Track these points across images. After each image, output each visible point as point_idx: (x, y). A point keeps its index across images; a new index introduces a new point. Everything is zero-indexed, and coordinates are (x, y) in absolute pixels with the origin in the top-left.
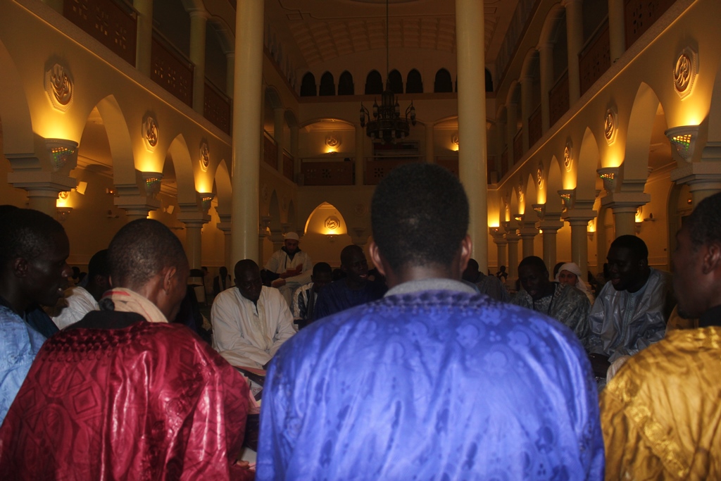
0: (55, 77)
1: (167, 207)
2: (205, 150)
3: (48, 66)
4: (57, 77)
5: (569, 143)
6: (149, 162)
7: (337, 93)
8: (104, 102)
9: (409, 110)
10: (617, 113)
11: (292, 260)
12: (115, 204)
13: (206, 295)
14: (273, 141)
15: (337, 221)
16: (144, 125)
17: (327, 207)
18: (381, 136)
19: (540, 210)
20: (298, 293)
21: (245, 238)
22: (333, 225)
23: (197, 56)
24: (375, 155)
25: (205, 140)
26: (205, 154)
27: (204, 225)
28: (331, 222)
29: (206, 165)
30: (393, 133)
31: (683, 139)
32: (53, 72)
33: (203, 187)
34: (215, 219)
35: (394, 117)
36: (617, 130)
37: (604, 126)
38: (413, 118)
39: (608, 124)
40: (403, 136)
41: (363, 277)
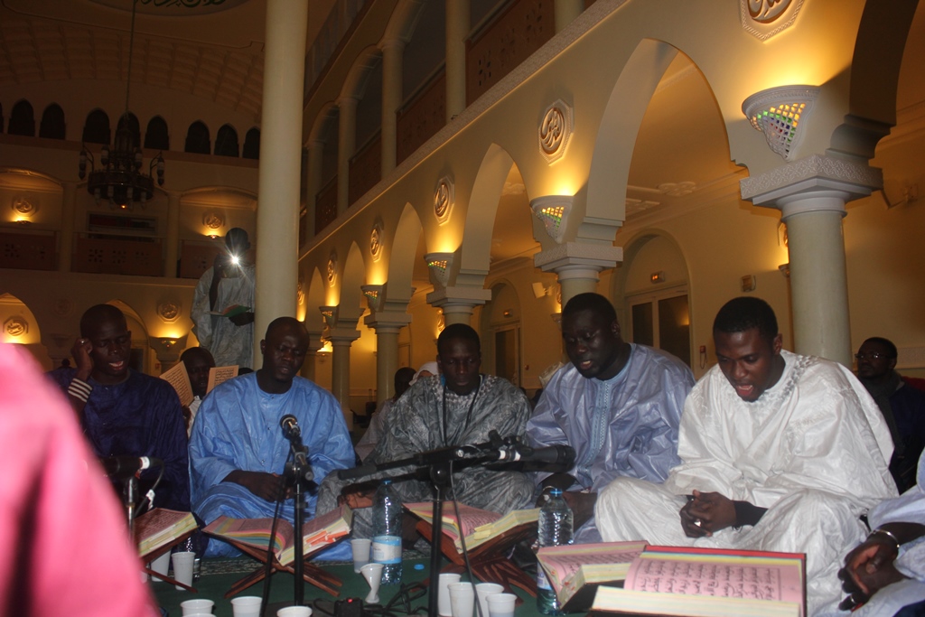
5: (379, 223)
7: (37, 133)
9: (155, 162)
10: (453, 183)
15: (24, 323)
17: (11, 302)
18: (110, 194)
19: (330, 314)
22: (17, 330)
24: (90, 230)
28: (15, 325)
30: (130, 191)
31: (554, 212)
35: (133, 169)
36: (453, 205)
37: (433, 200)
38: (160, 173)
39: (440, 197)
40: (144, 200)
41: (115, 365)
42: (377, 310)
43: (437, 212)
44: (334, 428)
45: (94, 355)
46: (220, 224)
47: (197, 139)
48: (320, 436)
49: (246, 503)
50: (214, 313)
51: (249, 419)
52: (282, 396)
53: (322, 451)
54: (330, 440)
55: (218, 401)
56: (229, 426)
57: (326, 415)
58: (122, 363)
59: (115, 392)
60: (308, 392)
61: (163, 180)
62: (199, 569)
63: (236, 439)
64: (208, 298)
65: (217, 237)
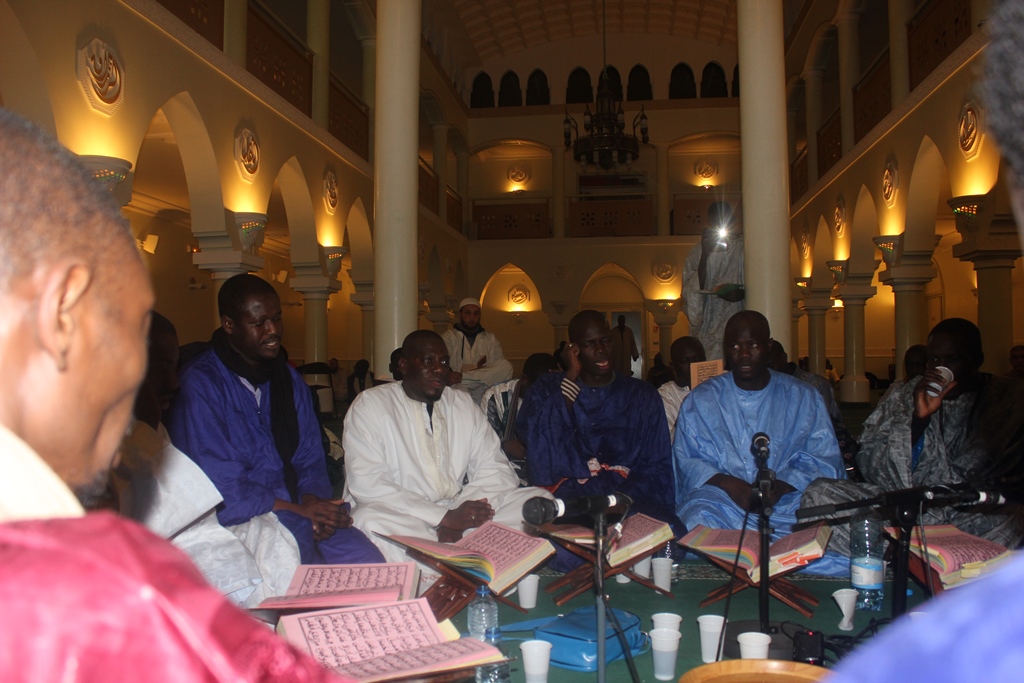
0: (93, 58)
1: (277, 273)
2: (331, 183)
3: (82, 41)
4: (97, 59)
5: (892, 162)
6: (245, 199)
7: (524, 103)
8: (174, 103)
9: (638, 120)
11: (471, 345)
12: (195, 263)
13: (335, 401)
14: (431, 173)
15: (526, 291)
16: (237, 140)
17: (512, 271)
18: (596, 160)
19: (839, 269)
20: (488, 396)
21: (396, 309)
22: (520, 298)
23: (317, 42)
24: (581, 193)
25: (332, 167)
26: (332, 188)
27: (331, 296)
28: (518, 293)
29: (333, 205)
30: (615, 154)
32: (90, 51)
33: (328, 238)
34: (348, 288)
35: (616, 130)
36: (983, 136)
37: (958, 131)
38: (644, 131)
39: (966, 127)
40: (629, 162)
41: (601, 365)
42: (893, 264)
43: (963, 145)
44: (818, 423)
45: (581, 357)
46: (713, 172)
47: (682, 83)
48: (802, 432)
49: (727, 509)
50: (703, 291)
51: (728, 418)
52: (759, 393)
53: (805, 447)
54: (814, 435)
55: (696, 401)
56: (709, 425)
57: (807, 410)
58: (606, 363)
59: (602, 393)
60: (787, 388)
61: (647, 138)
62: (678, 575)
63: (717, 437)
64: (696, 274)
65: (711, 187)
